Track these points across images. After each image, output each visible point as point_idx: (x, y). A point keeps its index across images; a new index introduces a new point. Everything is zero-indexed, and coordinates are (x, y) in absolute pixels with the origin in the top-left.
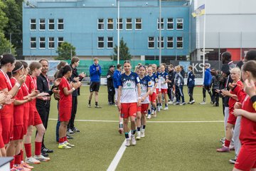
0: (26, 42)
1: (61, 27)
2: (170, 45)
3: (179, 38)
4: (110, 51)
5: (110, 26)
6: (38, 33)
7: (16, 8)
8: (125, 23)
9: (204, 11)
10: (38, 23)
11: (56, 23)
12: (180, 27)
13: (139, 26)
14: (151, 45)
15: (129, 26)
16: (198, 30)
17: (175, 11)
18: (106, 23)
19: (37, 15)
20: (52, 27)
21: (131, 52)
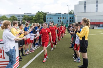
0: (47, 21)
1: (52, 19)
2: (71, 22)
4: (60, 23)
5: (60, 19)
6: (48, 20)
7: (45, 16)
8: (63, 18)
9: (76, 16)
10: (48, 18)
11: (51, 18)
12: (72, 18)
13: (65, 19)
14: (67, 22)
15: (63, 19)
16: (75, 19)
17: (71, 16)
18: (60, 18)
19: (48, 17)
20: (51, 19)
21: (64, 23)
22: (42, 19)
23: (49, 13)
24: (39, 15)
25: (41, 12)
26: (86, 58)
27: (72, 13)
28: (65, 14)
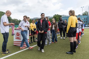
3: (86, 21)
11: (66, 20)
12: (86, 19)
17: (86, 17)
22: (57, 20)
23: (64, 15)
24: (56, 17)
25: (57, 15)
26: (72, 42)
27: (87, 14)
28: (79, 15)
